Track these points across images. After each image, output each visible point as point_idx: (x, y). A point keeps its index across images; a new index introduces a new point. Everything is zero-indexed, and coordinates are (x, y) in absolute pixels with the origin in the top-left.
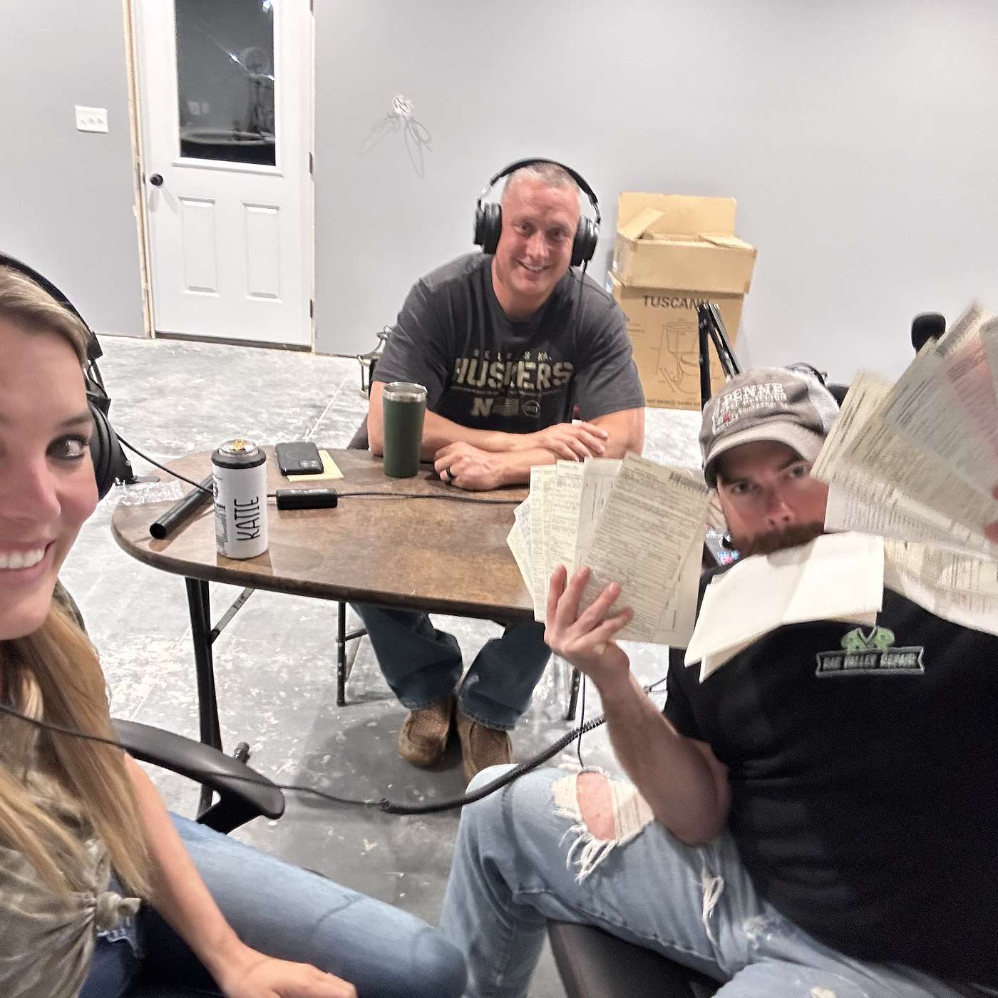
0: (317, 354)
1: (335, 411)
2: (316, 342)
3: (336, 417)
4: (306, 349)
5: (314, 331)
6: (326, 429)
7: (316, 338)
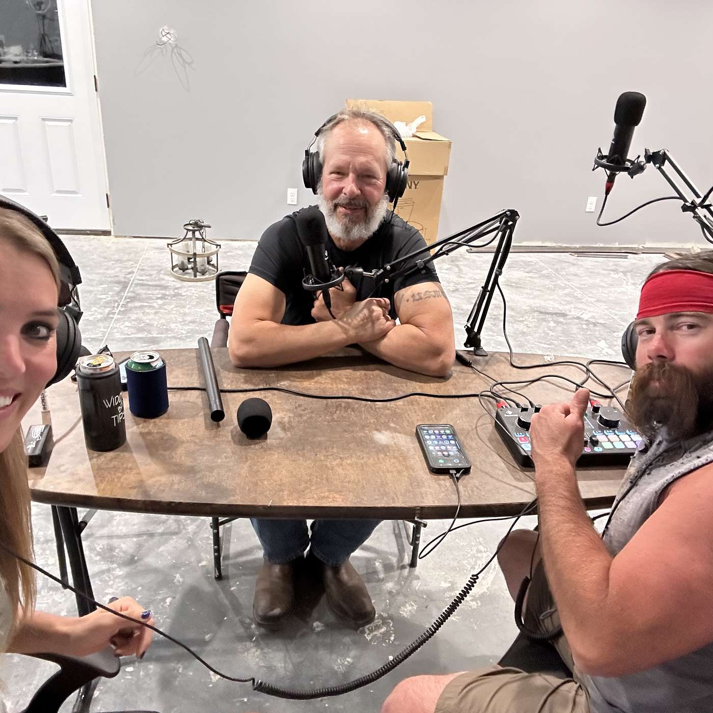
0: (116, 237)
1: (137, 285)
2: (114, 228)
3: (139, 290)
4: (107, 233)
5: (111, 218)
6: (132, 301)
7: (114, 224)
